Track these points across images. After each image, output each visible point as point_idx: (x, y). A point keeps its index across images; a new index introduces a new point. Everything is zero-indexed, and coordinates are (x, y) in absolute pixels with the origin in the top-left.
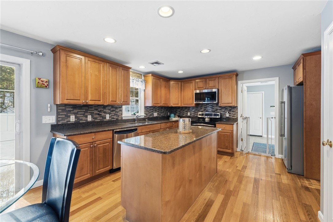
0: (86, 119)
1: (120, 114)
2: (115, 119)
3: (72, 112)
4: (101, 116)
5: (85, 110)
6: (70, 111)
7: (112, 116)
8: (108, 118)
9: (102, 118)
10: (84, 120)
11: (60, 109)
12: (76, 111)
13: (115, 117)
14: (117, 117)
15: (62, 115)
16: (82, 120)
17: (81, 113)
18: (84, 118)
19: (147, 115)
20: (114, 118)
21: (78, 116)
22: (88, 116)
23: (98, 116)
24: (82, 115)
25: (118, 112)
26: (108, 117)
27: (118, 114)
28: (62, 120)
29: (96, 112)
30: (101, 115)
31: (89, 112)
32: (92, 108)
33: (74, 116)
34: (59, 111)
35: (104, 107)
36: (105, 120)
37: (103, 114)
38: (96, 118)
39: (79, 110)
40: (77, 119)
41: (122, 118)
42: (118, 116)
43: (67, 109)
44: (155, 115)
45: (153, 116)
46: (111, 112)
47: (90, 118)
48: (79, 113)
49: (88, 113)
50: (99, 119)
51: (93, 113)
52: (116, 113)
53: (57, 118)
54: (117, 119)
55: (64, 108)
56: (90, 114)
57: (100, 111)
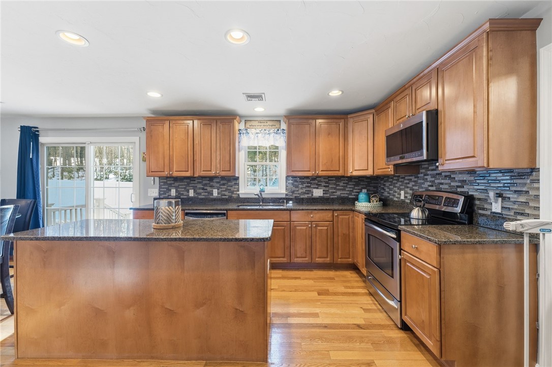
0: (188, 194)
1: (236, 190)
2: (227, 197)
3: (173, 185)
4: (205, 191)
5: (186, 183)
6: (171, 184)
7: (223, 193)
8: (217, 195)
9: (207, 194)
10: (186, 195)
11: (162, 182)
12: (177, 184)
13: (226, 193)
14: (230, 194)
15: (163, 188)
16: (183, 194)
17: (182, 187)
18: (185, 193)
19: (293, 192)
20: (226, 195)
21: (178, 190)
22: (190, 190)
23: (202, 191)
24: (183, 190)
25: (232, 186)
26: (215, 193)
27: (232, 189)
28: (163, 194)
29: (200, 186)
30: (207, 189)
31: (191, 185)
32: (195, 181)
33: (175, 190)
34: (161, 184)
35: (211, 179)
36: (211, 197)
37: (209, 189)
38: (200, 194)
39: (181, 184)
40: (177, 194)
41: (239, 195)
42: (232, 192)
43: (168, 182)
44: (318, 193)
45: (310, 195)
46: (221, 187)
47: (191, 193)
48: (180, 187)
49: (190, 187)
50: (204, 195)
51: (196, 186)
52: (229, 188)
53: (160, 191)
54: (230, 197)
55: (165, 181)
56: (192, 188)
57: (205, 185)
